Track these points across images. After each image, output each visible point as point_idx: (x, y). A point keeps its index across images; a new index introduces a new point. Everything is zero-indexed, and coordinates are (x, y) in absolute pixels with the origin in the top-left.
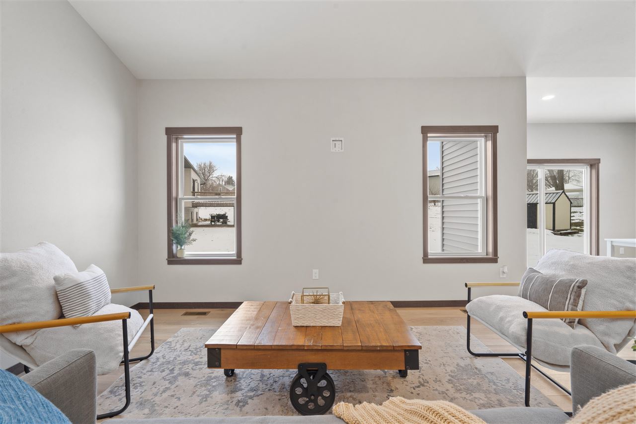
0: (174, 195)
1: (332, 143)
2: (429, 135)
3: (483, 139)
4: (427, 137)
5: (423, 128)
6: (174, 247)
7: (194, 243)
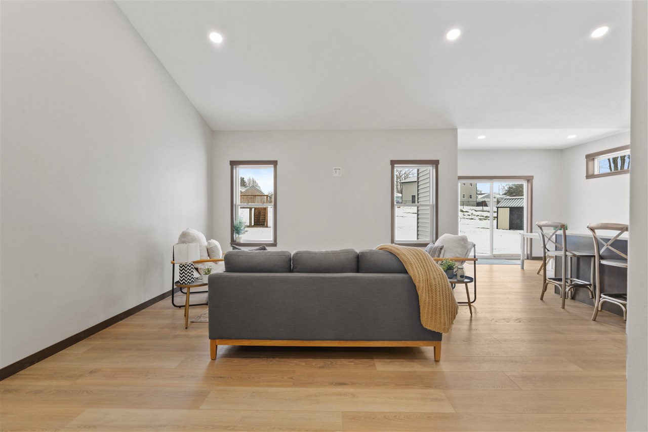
0: (234, 203)
1: (334, 171)
2: (395, 165)
3: (431, 168)
4: (394, 167)
5: (392, 161)
6: (234, 236)
7: (246, 233)
